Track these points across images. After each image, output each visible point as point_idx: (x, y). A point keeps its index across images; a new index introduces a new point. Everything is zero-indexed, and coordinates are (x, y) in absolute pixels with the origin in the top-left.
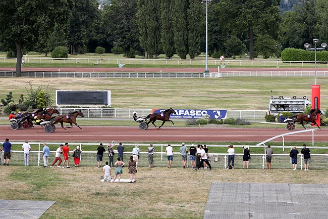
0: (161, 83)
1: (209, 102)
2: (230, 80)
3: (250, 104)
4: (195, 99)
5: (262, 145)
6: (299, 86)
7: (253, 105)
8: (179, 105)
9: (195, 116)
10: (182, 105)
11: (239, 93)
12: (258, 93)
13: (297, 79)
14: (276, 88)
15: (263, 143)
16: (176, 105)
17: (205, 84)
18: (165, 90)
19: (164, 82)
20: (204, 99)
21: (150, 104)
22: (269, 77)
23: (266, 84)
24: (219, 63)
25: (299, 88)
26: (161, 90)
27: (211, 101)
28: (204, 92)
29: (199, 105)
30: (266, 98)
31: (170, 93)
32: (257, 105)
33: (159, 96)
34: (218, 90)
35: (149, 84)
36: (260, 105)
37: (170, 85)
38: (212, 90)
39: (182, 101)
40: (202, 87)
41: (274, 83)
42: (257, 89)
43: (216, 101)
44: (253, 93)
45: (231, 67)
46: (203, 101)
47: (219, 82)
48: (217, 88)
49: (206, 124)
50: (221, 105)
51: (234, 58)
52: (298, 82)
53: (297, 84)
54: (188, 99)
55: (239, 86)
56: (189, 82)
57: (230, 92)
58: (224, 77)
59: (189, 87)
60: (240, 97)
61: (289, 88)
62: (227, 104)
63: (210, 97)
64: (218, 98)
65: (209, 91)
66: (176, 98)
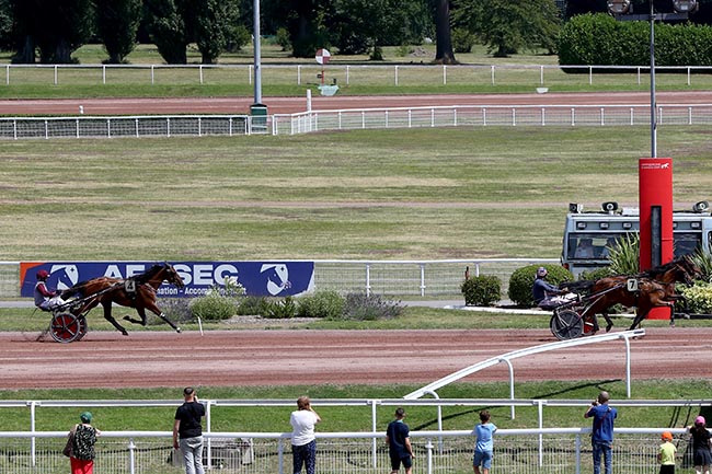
0: (74, 157)
1: (257, 230)
2: (346, 141)
3: (413, 238)
4: (200, 219)
5: (429, 395)
6: (617, 164)
7: (427, 239)
8: (134, 243)
9: (191, 285)
10: (144, 243)
11: (377, 194)
12: (452, 193)
13: (613, 134)
14: (525, 173)
15: (431, 388)
16: (121, 243)
17: (251, 160)
18: (85, 185)
19: (89, 152)
20: (236, 218)
21: (19, 242)
22: (506, 130)
23: (487, 156)
24: (312, 76)
25: (614, 171)
26: (72, 185)
27: (261, 227)
28: (242, 193)
29: (210, 242)
30: (480, 211)
31: (106, 200)
32: (441, 239)
33: (58, 209)
34: (295, 183)
35: (26, 165)
36: (453, 240)
37: (108, 167)
38: (274, 182)
39: (148, 229)
40: (233, 173)
41: (518, 154)
42: (451, 177)
43: (283, 226)
44: (432, 193)
45: (361, 90)
46: (229, 227)
47: (306, 151)
48: (294, 173)
49: (226, 317)
50: (298, 239)
51: (377, 57)
52: (613, 148)
53: (608, 154)
54: (172, 218)
55: (380, 168)
56: (188, 152)
57: (340, 190)
58: (325, 132)
59: (181, 172)
60: (379, 210)
61: (575, 171)
62: (324, 238)
63: (260, 211)
64: (293, 213)
65: (259, 188)
66: (124, 215)
